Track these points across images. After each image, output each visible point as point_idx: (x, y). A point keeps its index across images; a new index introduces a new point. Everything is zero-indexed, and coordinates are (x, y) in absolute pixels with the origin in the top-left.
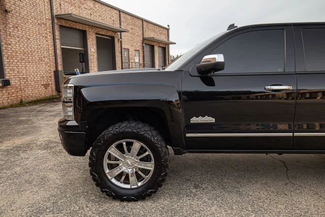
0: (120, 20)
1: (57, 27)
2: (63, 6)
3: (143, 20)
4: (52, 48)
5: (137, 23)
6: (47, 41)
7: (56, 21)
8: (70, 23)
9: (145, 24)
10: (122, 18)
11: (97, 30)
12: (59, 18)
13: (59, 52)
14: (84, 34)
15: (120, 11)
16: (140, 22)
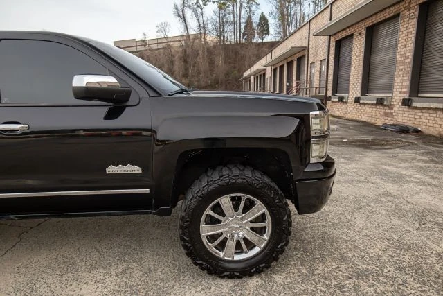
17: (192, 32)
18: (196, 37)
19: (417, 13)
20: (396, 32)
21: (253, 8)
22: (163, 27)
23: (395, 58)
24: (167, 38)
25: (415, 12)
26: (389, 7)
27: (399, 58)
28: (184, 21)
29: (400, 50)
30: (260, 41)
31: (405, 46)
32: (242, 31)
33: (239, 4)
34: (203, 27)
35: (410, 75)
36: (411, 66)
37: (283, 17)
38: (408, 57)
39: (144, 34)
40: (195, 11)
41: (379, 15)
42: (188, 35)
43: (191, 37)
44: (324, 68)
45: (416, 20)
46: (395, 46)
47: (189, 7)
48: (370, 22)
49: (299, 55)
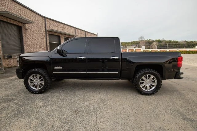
0: (75, 32)
1: (47, 35)
2: (50, 27)
3: (85, 31)
4: (45, 43)
5: (83, 33)
6: (43, 40)
7: (47, 32)
8: (53, 33)
9: (86, 33)
10: (76, 31)
11: (65, 36)
12: (49, 31)
13: (48, 44)
14: (59, 37)
15: (75, 28)
16: (84, 32)
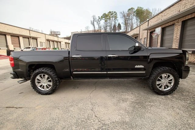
17: (96, 29)
18: (97, 31)
19: (181, 24)
20: (173, 29)
21: (116, 21)
22: (87, 27)
23: (173, 38)
24: (88, 31)
25: (180, 23)
26: (170, 22)
27: (174, 37)
28: (94, 26)
29: (175, 35)
30: (118, 31)
31: (177, 34)
32: (112, 28)
33: (111, 20)
34: (100, 27)
35: (179, 43)
36: (179, 40)
37: (126, 24)
38: (178, 37)
39: (81, 30)
40: (98, 22)
41: (167, 24)
42: (95, 30)
43: (96, 31)
44: (146, 40)
45: (181, 26)
46: (173, 34)
47: (96, 21)
48: (163, 26)
49: (136, 36)
